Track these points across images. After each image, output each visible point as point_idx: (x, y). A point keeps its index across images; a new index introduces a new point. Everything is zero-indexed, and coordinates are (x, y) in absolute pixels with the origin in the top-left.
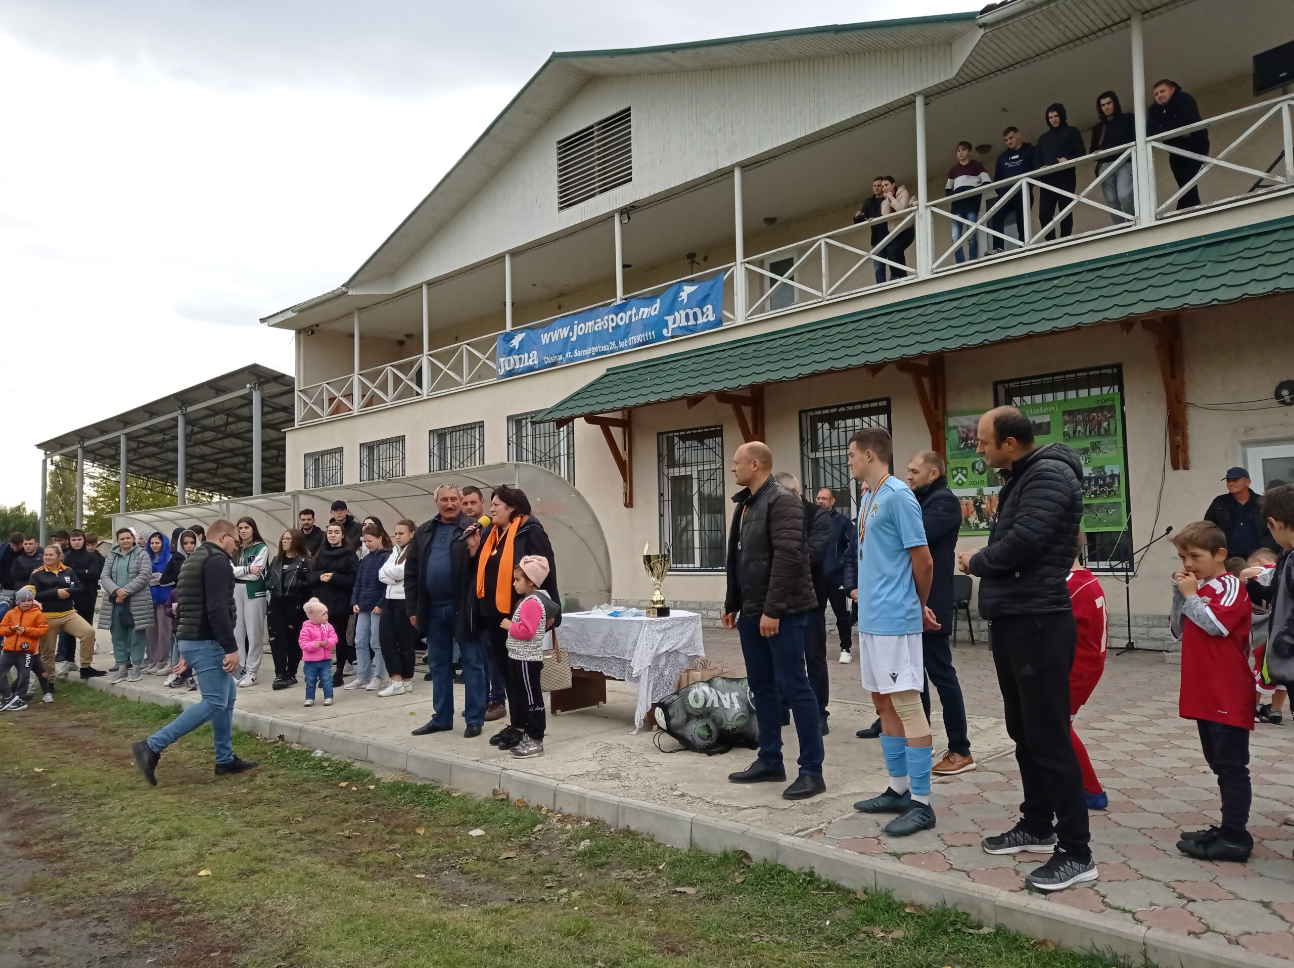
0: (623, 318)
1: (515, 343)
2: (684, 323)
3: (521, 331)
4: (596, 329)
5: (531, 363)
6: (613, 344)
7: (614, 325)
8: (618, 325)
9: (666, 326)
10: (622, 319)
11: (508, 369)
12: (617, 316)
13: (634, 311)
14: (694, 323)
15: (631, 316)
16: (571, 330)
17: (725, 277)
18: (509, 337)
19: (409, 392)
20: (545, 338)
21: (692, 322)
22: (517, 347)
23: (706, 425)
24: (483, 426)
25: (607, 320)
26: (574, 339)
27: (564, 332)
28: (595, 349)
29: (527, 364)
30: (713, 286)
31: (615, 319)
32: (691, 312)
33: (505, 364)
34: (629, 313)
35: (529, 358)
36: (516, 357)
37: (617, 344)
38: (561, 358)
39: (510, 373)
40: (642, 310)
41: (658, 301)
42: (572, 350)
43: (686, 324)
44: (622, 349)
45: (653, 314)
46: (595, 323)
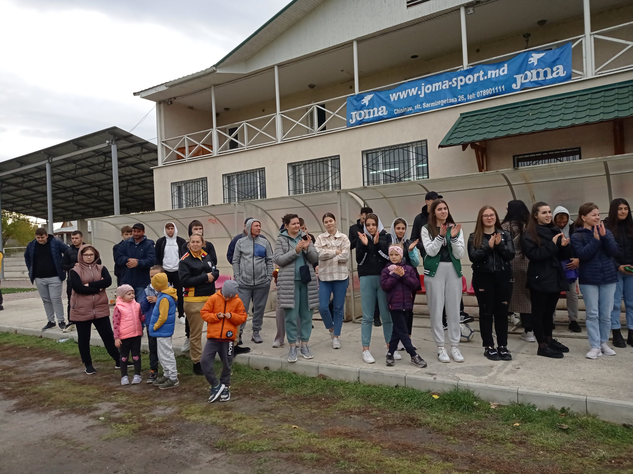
0: (471, 79)
1: (366, 100)
2: (535, 79)
3: (369, 93)
4: (444, 88)
5: (380, 114)
6: (462, 97)
7: (463, 83)
8: (466, 84)
9: (515, 81)
10: (469, 79)
11: (359, 119)
12: (465, 77)
13: (482, 73)
14: (544, 79)
15: (478, 77)
16: (420, 89)
17: (573, 46)
18: (360, 97)
19: (263, 138)
20: (394, 97)
21: (542, 78)
22: (367, 104)
23: (563, 148)
24: (339, 159)
25: (456, 81)
26: (422, 96)
27: (413, 92)
28: (443, 102)
29: (376, 115)
30: (562, 52)
31: (464, 80)
32: (541, 71)
33: (355, 116)
34: (476, 75)
35: (378, 111)
36: (366, 111)
37: (466, 97)
38: (410, 109)
39: (361, 122)
40: (489, 72)
41: (506, 65)
42: (421, 104)
43: (536, 79)
44: (470, 100)
45: (502, 74)
46: (443, 84)
